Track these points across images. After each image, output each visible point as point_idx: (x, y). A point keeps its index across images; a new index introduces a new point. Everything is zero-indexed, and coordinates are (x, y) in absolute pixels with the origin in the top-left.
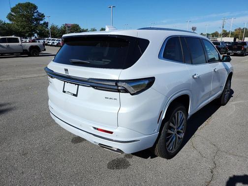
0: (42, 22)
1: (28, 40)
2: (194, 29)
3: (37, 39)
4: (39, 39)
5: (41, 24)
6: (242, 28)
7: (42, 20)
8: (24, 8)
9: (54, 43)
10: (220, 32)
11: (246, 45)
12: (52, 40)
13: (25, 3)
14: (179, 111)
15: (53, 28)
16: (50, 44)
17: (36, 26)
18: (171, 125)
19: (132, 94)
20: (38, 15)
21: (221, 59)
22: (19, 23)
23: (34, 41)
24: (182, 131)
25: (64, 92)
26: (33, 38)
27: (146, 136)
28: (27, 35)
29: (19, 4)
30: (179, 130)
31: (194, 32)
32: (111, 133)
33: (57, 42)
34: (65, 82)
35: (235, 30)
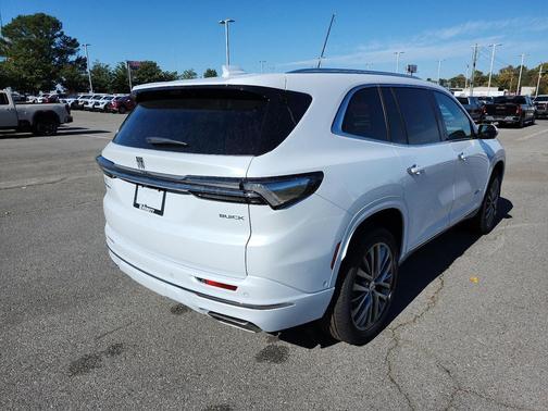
0: (72, 58)
1: (39, 99)
2: (412, 69)
3: (61, 96)
4: (65, 96)
5: (71, 63)
6: (515, 66)
7: (72, 53)
8: (32, 26)
9: (98, 104)
10: (468, 75)
11: (525, 103)
12: (95, 98)
13: (32, 14)
14: (379, 244)
15: (98, 71)
16: (90, 106)
17: (60, 67)
18: (362, 273)
19: (275, 208)
20: (64, 41)
21: (476, 132)
22: (21, 61)
23: (53, 100)
24: (388, 285)
25: (137, 205)
26: (53, 93)
27: (308, 294)
28: (39, 86)
29: (19, 18)
30: (382, 283)
31: (411, 77)
32: (234, 288)
33: (106, 102)
34: (138, 184)
35: (501, 71)
